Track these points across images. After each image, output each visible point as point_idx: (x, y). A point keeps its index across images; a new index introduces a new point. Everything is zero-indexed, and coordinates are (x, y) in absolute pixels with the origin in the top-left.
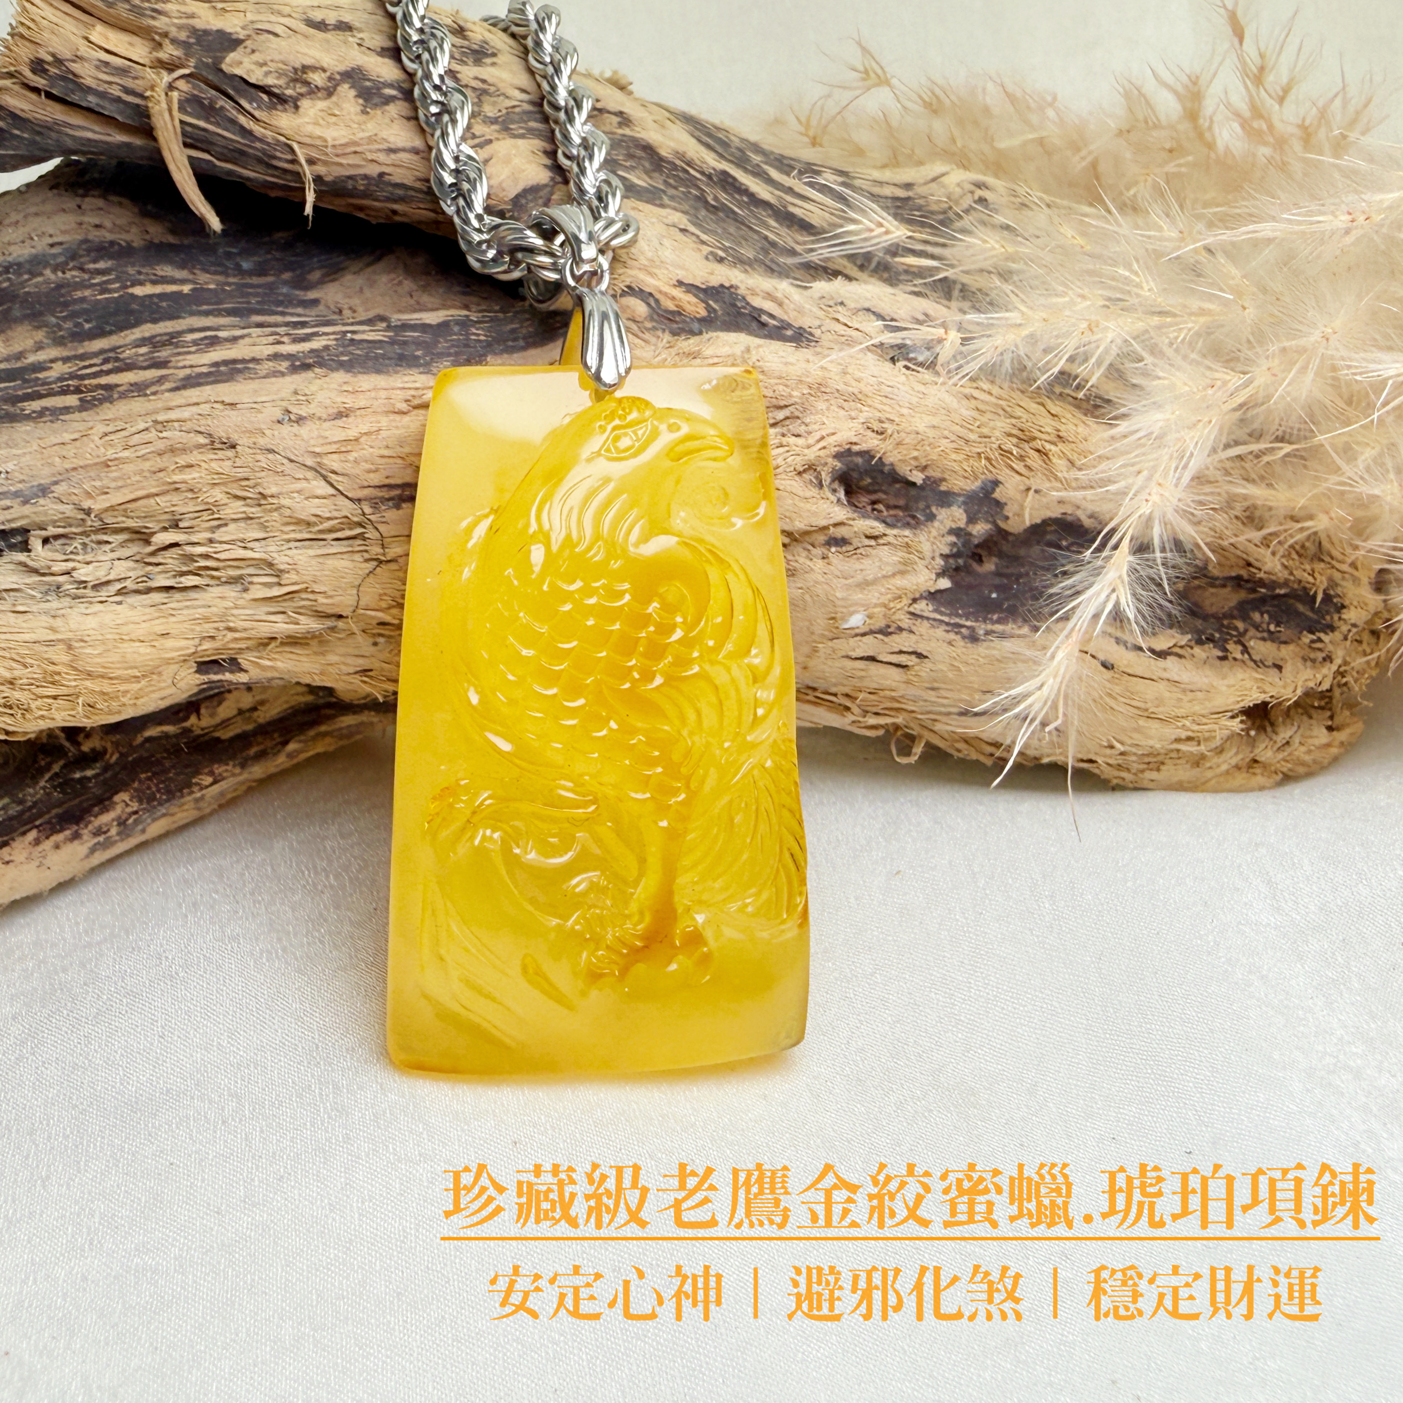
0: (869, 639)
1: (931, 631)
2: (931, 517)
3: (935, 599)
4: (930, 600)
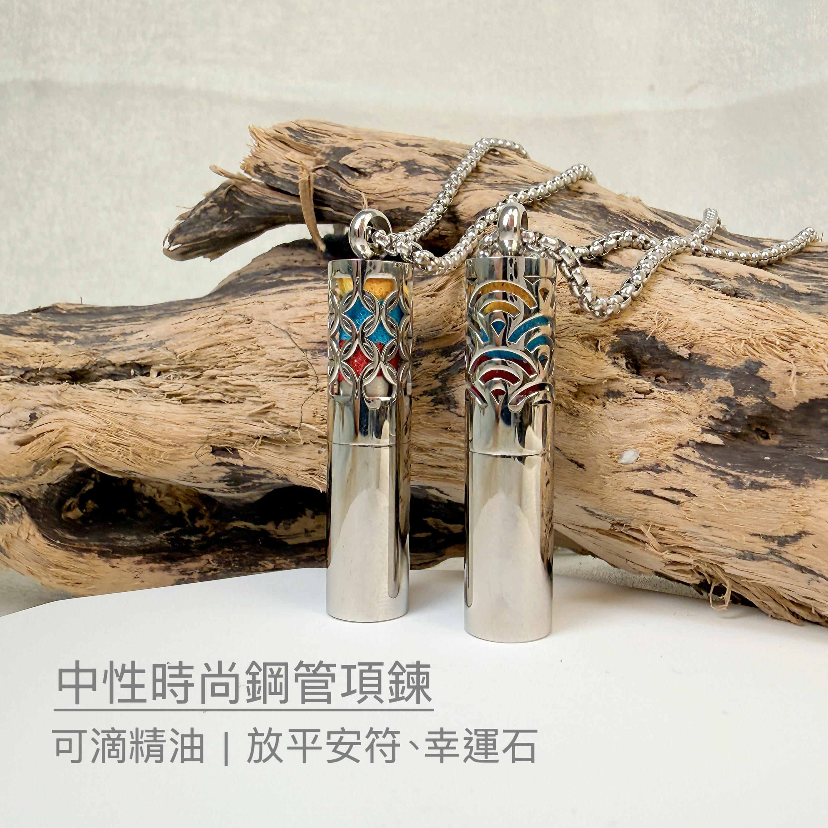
0: (643, 474)
1: (698, 473)
2: (701, 386)
3: (703, 450)
4: (698, 449)
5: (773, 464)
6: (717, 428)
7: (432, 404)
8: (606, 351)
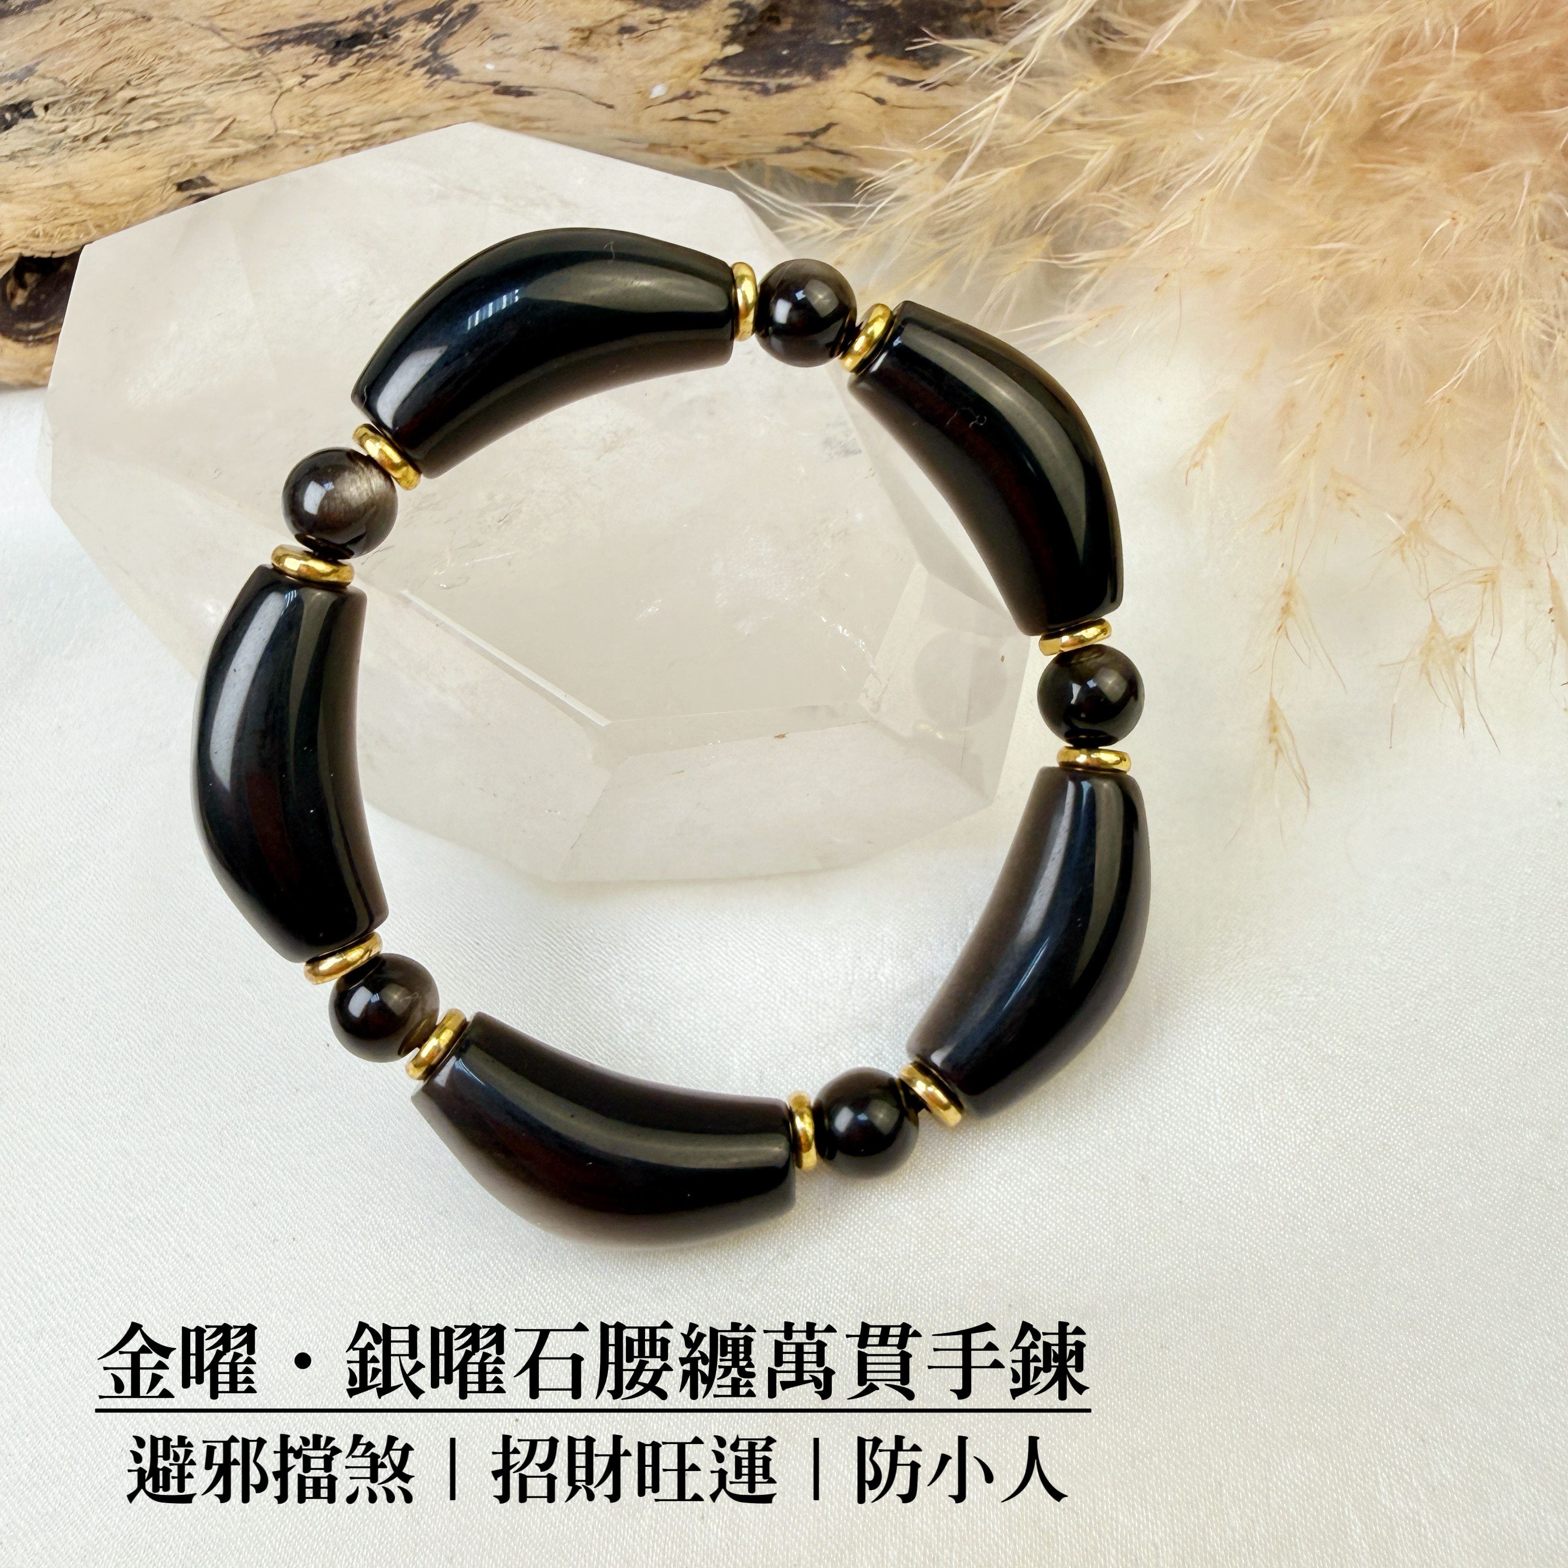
0: (676, 104)
1: (727, 92)
3: (728, 65)
4: (721, 66)
5: (792, 59)
6: (734, 36)
7: (428, 76)
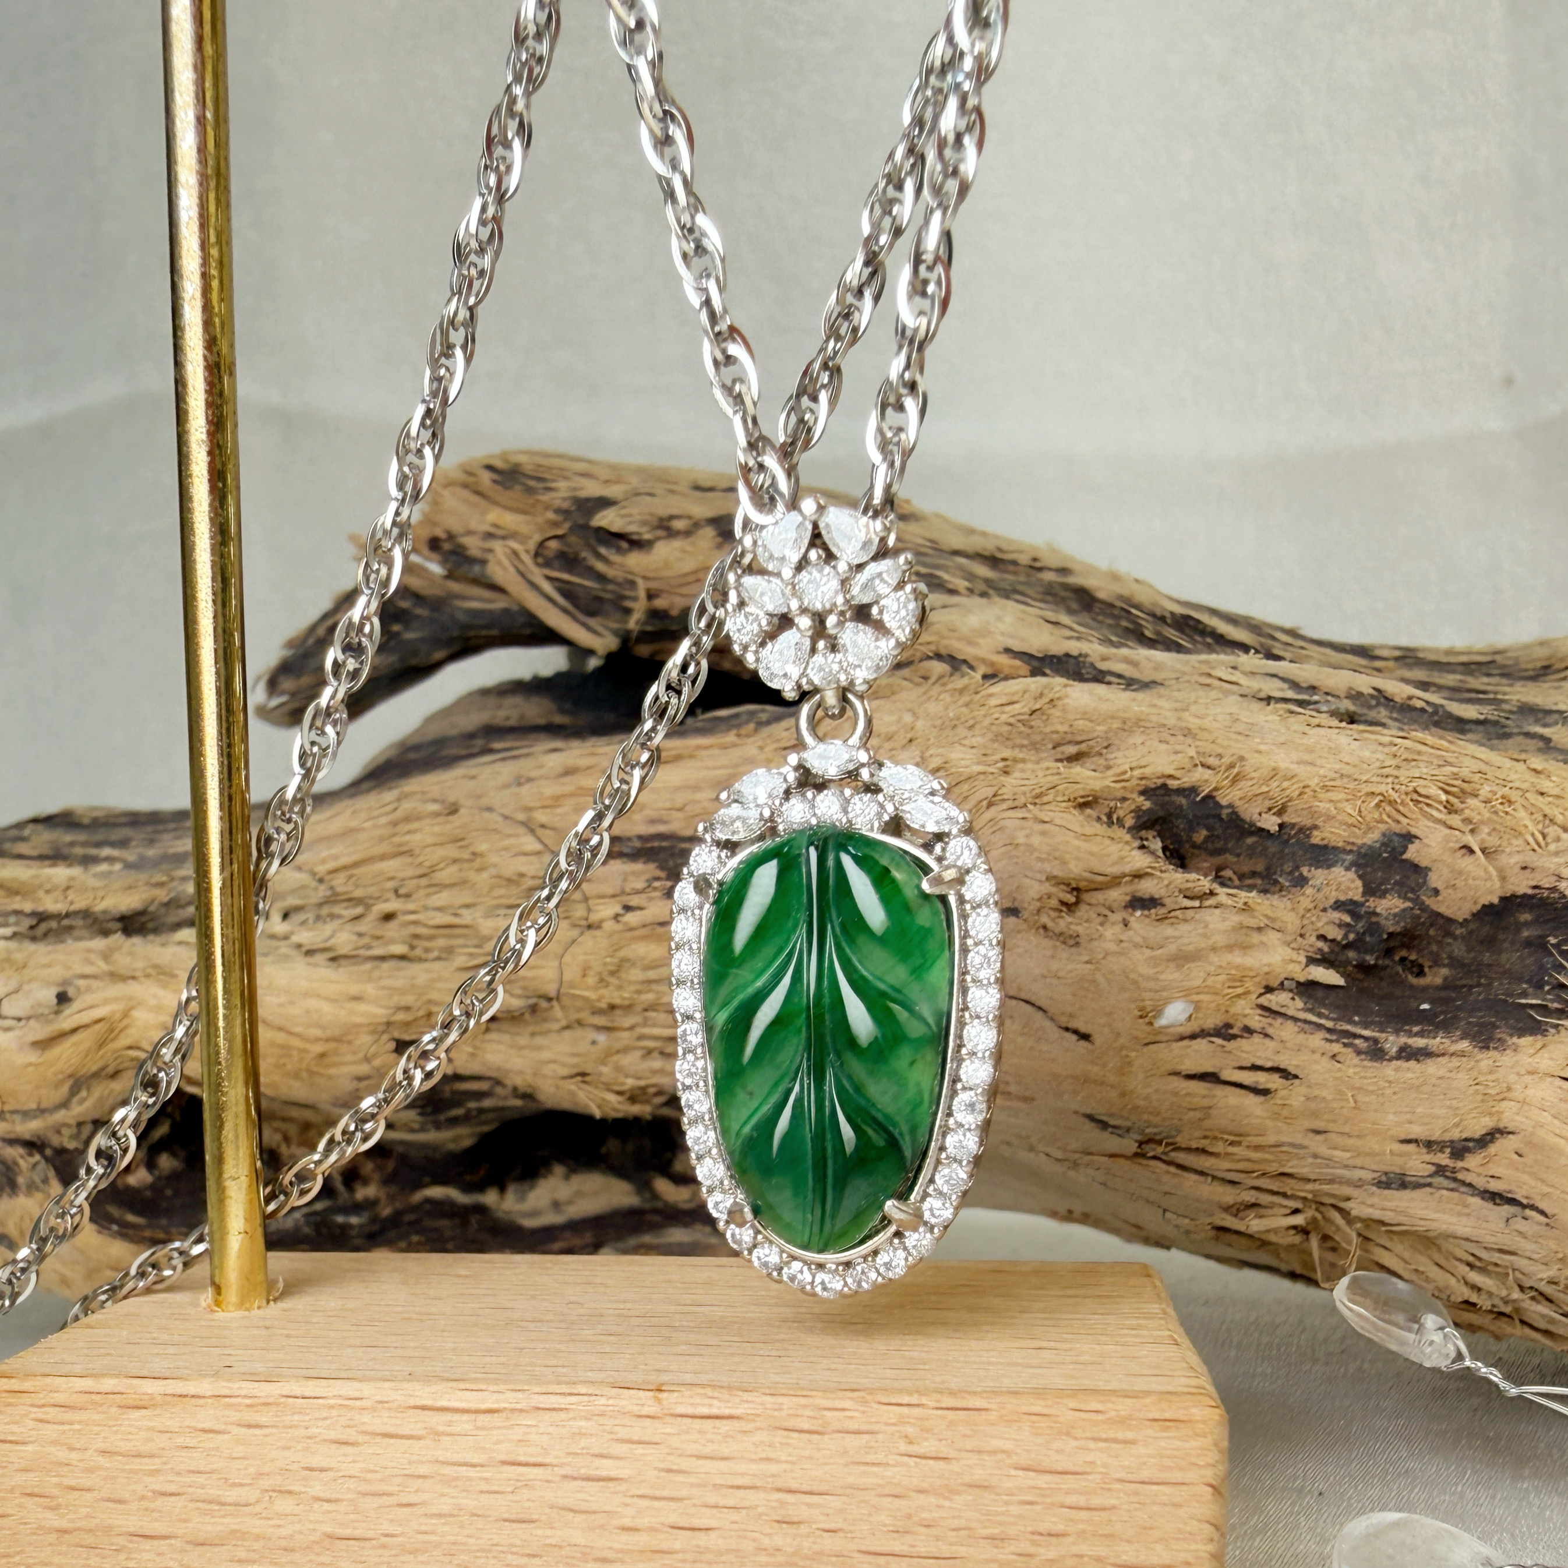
0: (1201, 1045)
1: (1302, 1036)
3: (1310, 997)
4: (1300, 994)
5: (1436, 1015)
6: (1332, 957)
8: (1127, 825)
